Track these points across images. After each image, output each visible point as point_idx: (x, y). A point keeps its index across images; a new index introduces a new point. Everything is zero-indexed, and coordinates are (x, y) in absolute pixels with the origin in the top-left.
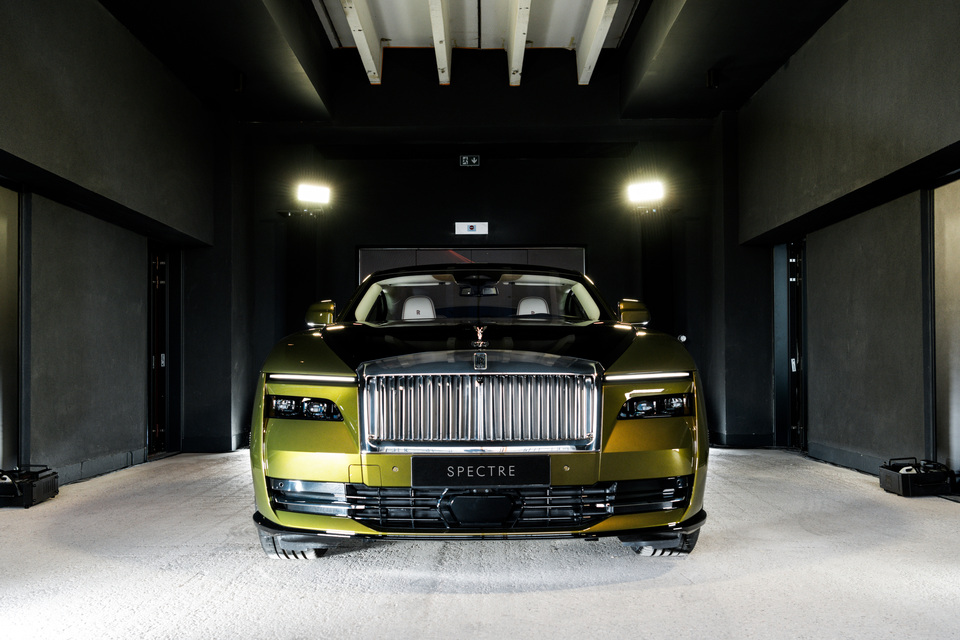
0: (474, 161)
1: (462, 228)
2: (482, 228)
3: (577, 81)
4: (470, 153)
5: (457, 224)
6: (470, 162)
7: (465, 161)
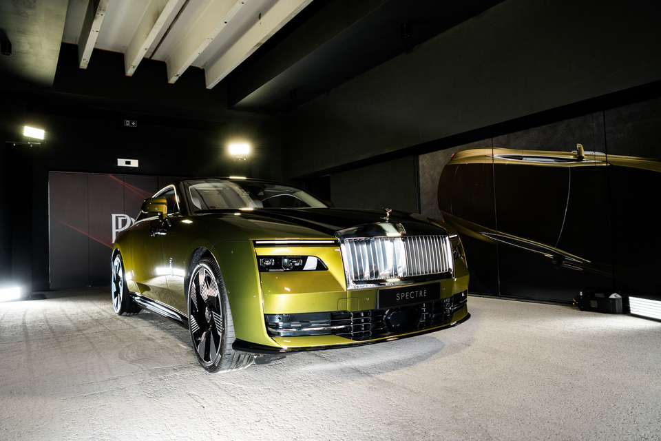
0: (133, 124)
1: (121, 162)
2: (135, 163)
3: (205, 86)
4: (131, 119)
5: (118, 160)
6: (131, 124)
7: (128, 123)
